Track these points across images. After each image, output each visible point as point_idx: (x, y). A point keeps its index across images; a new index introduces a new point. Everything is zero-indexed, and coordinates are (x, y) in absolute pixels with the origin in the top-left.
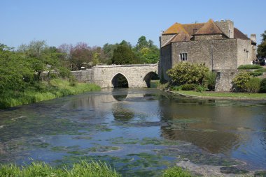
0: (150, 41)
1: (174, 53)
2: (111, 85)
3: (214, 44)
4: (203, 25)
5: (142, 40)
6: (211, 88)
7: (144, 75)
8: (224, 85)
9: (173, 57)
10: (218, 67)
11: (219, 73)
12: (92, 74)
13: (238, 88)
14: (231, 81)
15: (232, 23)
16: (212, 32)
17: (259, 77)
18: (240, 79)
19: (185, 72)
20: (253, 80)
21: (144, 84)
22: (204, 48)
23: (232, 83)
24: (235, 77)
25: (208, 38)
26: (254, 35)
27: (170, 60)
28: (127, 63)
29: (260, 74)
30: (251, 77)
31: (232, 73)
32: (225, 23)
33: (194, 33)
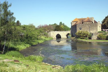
0: (63, 23)
1: (77, 28)
2: (56, 38)
3: (90, 25)
4: (86, 19)
5: (61, 23)
6: (90, 38)
7: (66, 34)
8: (94, 37)
9: (77, 29)
10: (92, 32)
11: (93, 34)
12: (50, 34)
13: (99, 38)
14: (97, 36)
15: (94, 18)
16: (89, 21)
17: (106, 35)
18: (100, 36)
19: (81, 34)
20: (104, 36)
21: (66, 37)
22: (87, 26)
23: (97, 37)
24: (98, 35)
25: (88, 23)
26: (99, 22)
27: (76, 30)
28: (60, 30)
29: (106, 34)
30: (103, 35)
31: (97, 34)
32: (92, 18)
33: (83, 21)
